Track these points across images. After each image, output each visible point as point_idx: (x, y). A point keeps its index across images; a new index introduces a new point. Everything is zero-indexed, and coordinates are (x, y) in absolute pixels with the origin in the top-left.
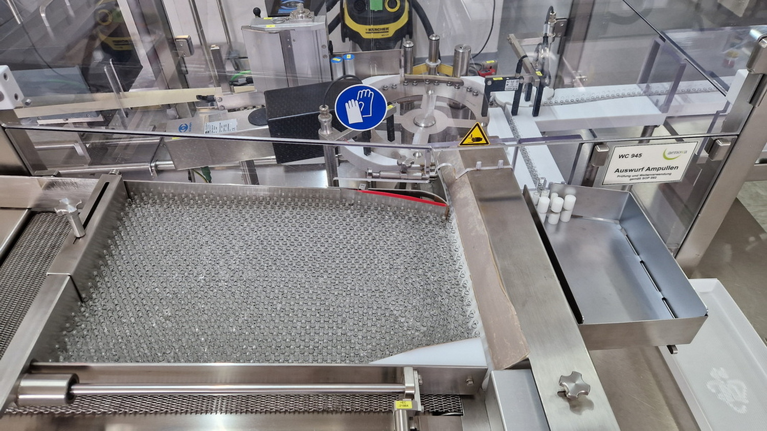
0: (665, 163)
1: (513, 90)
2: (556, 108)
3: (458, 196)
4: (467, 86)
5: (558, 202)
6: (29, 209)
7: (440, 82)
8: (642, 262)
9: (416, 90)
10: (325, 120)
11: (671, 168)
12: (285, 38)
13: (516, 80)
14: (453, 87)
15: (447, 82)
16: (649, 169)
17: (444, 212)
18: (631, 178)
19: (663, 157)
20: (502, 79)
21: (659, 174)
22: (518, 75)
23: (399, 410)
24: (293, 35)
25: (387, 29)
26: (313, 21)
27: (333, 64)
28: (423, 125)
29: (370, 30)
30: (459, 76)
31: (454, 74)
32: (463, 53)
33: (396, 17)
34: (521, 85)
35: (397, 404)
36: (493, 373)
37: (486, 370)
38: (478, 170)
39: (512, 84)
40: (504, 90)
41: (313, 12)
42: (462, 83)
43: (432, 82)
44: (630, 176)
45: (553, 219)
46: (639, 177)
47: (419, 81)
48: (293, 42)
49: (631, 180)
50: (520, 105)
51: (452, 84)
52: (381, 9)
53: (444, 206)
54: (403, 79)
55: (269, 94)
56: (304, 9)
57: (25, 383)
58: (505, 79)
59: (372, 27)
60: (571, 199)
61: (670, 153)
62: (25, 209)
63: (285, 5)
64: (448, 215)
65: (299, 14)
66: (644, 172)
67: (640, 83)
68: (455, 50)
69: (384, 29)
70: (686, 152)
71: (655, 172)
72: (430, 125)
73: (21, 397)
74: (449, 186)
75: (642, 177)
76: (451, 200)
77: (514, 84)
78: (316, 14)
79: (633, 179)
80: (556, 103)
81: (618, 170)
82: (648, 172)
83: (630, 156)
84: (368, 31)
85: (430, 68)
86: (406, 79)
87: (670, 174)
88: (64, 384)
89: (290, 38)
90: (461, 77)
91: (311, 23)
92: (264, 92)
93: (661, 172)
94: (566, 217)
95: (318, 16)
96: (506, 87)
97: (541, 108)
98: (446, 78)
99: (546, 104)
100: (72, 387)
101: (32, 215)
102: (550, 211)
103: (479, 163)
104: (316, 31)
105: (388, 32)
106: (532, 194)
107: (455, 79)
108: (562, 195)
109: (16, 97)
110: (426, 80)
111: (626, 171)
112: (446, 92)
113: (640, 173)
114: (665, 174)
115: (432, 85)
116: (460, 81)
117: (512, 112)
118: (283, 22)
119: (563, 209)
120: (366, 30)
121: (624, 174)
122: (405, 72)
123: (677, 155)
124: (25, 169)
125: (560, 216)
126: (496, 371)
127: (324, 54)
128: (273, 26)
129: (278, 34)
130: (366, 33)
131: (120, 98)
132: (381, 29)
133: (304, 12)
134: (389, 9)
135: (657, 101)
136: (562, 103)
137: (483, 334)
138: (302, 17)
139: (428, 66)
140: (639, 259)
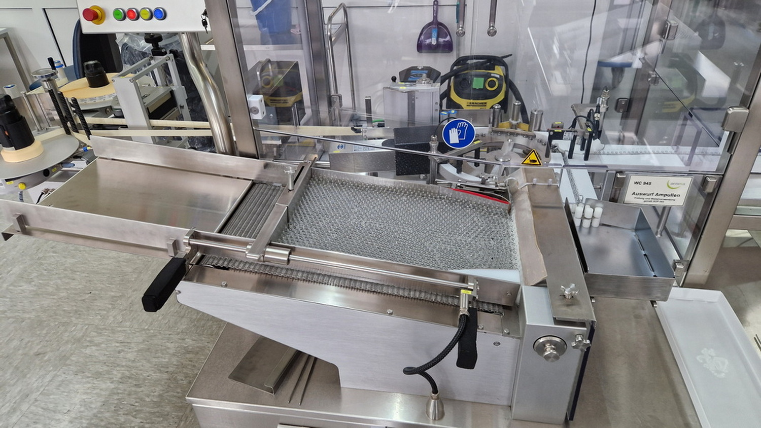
0: (669, 192)
1: (569, 140)
2: (603, 156)
3: (519, 199)
4: (538, 138)
5: (589, 211)
6: (253, 180)
7: (518, 134)
8: (645, 255)
9: (501, 138)
10: (434, 145)
11: (675, 196)
12: (411, 96)
13: (571, 133)
14: (527, 139)
15: (523, 135)
16: (657, 194)
17: (507, 208)
18: (645, 200)
19: (667, 187)
20: (561, 131)
21: (666, 200)
22: (573, 129)
23: (463, 294)
24: (417, 94)
25: (485, 103)
26: (432, 86)
27: (441, 115)
28: (501, 160)
29: (470, 103)
30: (533, 131)
31: (529, 130)
32: (537, 114)
33: (495, 94)
34: (575, 137)
35: (463, 291)
36: (523, 287)
37: (520, 285)
38: (534, 184)
39: (569, 135)
40: (562, 139)
41: (432, 81)
42: (535, 136)
43: (512, 134)
44: (643, 199)
45: (586, 224)
46: (651, 200)
47: (502, 132)
48: (416, 99)
49: (644, 201)
50: (574, 152)
51: (527, 136)
52: (482, 87)
53: (507, 203)
54: (491, 130)
55: (397, 131)
56: (426, 78)
57: (268, 250)
58: (563, 132)
59: (472, 101)
60: (599, 210)
61: (673, 184)
62: (250, 180)
63: (413, 75)
64: (510, 211)
65: (423, 81)
66: (654, 197)
67: (673, 146)
68: (531, 112)
69: (482, 103)
70: (684, 184)
71: (662, 197)
72: (507, 160)
73: (266, 256)
74: (513, 194)
75: (653, 200)
76: (513, 199)
77: (571, 135)
78: (434, 82)
79: (646, 201)
80: (604, 154)
81: (634, 193)
82: (657, 197)
83: (642, 183)
84: (469, 104)
85: (512, 125)
86: (493, 131)
87: (674, 200)
88: (287, 253)
89: (414, 97)
90: (535, 132)
91: (430, 87)
92: (393, 129)
93: (667, 197)
94: (596, 223)
95: (435, 84)
96: (564, 137)
97: (590, 156)
98: (523, 132)
99: (595, 154)
100: (290, 256)
101: (254, 184)
102: (583, 217)
103: (535, 179)
104: (433, 93)
105: (485, 106)
106: (571, 206)
107: (530, 133)
108: (593, 207)
109: (263, 113)
110: (508, 132)
111: (641, 194)
112: (521, 141)
113: (651, 197)
114: (670, 200)
115: (512, 136)
116: (533, 135)
117: (569, 156)
118: (411, 86)
119: (593, 217)
120: (468, 103)
121: (639, 196)
122: (493, 126)
123: (678, 186)
124: (257, 156)
125: (591, 223)
126: (526, 286)
127: (436, 108)
128: (405, 88)
129: (407, 93)
130: (467, 105)
131: (296, 129)
132: (480, 103)
133: (426, 80)
134: (489, 88)
135: (683, 157)
136: (608, 154)
137: (521, 268)
138: (424, 83)
139: (511, 123)
140: (643, 253)
